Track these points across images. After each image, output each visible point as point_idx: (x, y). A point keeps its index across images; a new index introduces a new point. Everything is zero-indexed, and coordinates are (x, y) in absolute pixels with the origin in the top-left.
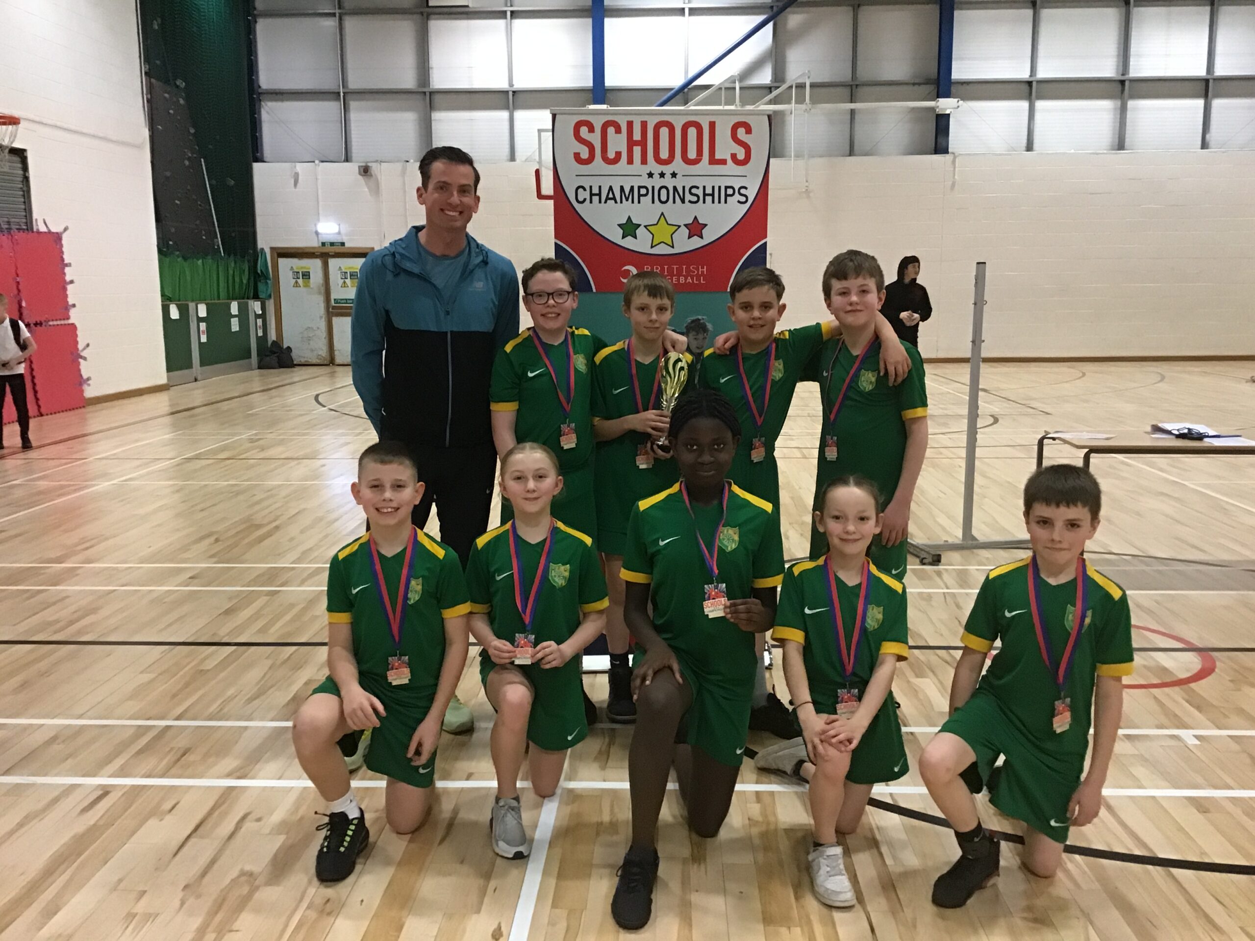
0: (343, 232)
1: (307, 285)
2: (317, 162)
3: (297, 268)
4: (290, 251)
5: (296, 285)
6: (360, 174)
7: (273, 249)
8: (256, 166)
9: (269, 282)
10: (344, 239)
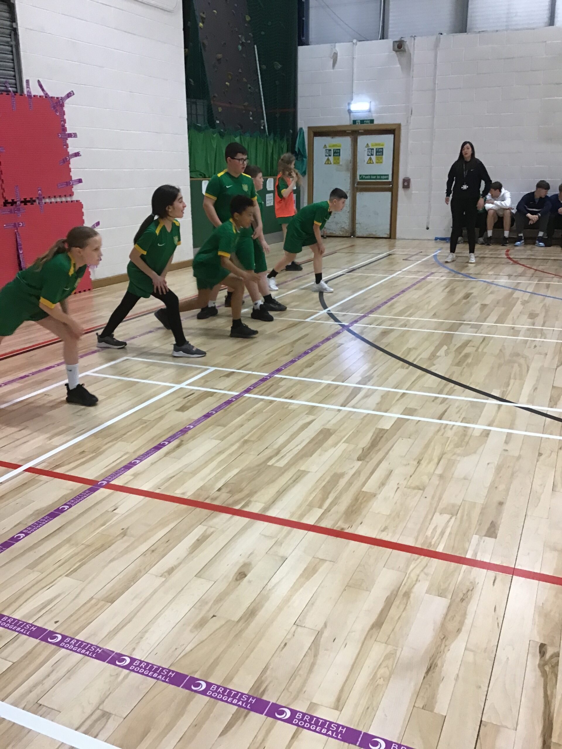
0: (373, 109)
1: (337, 163)
2: (355, 41)
3: (330, 147)
4: (324, 130)
5: (328, 162)
6: (394, 50)
7: (309, 128)
8: (301, 50)
9: (304, 159)
10: (374, 116)
